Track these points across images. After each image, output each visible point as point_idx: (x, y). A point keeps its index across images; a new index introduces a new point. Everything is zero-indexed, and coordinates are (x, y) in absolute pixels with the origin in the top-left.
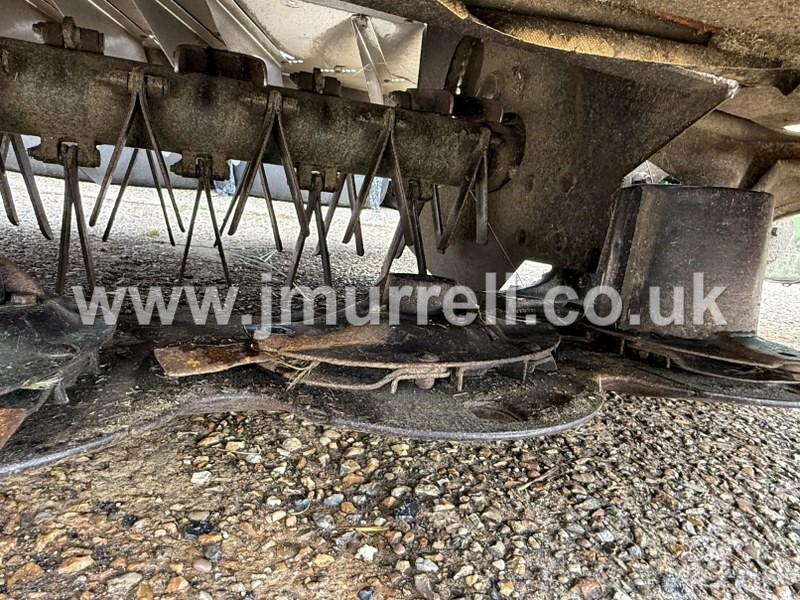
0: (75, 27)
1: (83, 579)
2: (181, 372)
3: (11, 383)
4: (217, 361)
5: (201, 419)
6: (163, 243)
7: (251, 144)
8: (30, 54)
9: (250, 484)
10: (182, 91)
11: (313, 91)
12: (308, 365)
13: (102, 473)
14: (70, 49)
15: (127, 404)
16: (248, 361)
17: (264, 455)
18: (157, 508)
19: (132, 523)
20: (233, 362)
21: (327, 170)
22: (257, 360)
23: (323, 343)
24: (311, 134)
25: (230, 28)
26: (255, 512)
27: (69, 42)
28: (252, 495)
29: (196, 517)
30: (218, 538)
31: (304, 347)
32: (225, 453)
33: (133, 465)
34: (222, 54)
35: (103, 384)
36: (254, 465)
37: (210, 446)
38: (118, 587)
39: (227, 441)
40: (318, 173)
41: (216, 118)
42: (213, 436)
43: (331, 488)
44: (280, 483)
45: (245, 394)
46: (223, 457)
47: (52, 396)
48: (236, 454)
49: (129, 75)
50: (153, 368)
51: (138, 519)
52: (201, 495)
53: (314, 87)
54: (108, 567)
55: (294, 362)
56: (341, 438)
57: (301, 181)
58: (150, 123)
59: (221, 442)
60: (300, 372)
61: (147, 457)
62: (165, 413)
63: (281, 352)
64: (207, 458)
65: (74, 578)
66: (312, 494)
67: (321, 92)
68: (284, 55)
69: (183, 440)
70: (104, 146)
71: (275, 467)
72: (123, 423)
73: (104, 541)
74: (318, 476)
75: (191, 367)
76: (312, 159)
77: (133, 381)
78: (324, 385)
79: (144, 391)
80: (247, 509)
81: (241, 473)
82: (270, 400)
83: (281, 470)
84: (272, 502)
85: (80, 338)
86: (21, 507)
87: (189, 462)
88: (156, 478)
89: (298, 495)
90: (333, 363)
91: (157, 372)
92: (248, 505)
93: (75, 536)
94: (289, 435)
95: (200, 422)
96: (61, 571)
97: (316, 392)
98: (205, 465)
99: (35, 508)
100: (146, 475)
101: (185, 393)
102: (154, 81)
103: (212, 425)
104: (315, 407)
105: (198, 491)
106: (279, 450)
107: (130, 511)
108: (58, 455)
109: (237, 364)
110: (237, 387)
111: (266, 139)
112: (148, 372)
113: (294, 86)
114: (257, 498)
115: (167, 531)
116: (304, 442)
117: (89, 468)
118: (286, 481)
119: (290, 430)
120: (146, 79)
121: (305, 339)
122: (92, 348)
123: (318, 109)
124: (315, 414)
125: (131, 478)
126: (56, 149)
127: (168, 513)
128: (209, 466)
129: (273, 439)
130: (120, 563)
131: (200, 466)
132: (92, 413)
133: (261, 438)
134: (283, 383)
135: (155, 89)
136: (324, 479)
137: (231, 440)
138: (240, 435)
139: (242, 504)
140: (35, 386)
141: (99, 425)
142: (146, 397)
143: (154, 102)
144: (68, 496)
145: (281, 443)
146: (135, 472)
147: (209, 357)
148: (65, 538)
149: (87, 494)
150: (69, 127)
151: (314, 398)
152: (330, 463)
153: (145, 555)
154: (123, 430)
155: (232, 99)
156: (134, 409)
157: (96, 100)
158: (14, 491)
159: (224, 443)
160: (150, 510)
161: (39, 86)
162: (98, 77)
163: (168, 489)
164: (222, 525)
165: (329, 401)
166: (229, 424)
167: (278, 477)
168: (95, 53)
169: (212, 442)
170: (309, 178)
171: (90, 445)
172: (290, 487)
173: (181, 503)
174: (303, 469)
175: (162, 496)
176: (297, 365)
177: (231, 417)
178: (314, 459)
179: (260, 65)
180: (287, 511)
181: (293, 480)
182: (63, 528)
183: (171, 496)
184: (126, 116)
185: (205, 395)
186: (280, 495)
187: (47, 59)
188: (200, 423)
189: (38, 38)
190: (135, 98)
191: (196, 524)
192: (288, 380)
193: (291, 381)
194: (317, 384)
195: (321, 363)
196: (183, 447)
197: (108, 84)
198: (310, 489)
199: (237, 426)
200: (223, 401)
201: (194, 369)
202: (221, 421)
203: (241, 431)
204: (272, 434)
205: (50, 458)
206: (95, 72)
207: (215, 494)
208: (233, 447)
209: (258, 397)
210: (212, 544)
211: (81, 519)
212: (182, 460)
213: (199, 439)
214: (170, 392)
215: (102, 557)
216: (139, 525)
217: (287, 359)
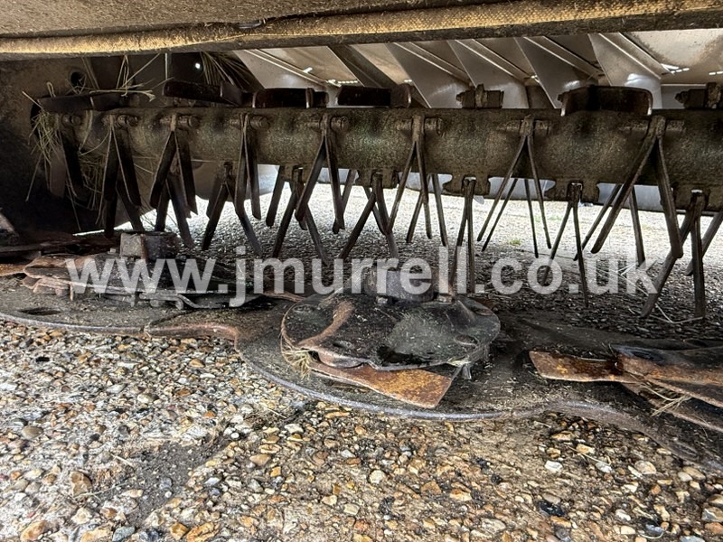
0: (484, 91)
1: (465, 508)
2: (552, 375)
3: (442, 358)
4: (582, 372)
5: (555, 415)
6: (523, 251)
7: (624, 169)
8: (453, 118)
9: (598, 489)
10: (563, 129)
11: (706, 108)
12: (676, 397)
13: (477, 435)
14: (479, 109)
15: (510, 391)
16: (612, 378)
17: (613, 467)
18: (517, 478)
19: (498, 483)
20: (597, 377)
21: (712, 189)
22: (622, 380)
23: (698, 379)
24: (696, 152)
25: (610, 54)
26: (603, 516)
27: (479, 104)
28: (601, 501)
29: (550, 499)
30: (567, 524)
31: (674, 378)
32: (576, 453)
33: (499, 437)
34: (605, 90)
35: (490, 370)
36: (604, 473)
37: (562, 442)
38: (489, 526)
39: (578, 443)
40: (701, 191)
41: (592, 147)
42: (566, 434)
43: (690, 528)
44: (630, 500)
45: (607, 408)
46: (574, 456)
47: (461, 372)
48: (586, 457)
49: (521, 123)
50: (526, 366)
51: (503, 481)
52: (554, 481)
53: (705, 103)
54: (482, 508)
55: (661, 390)
56: (706, 480)
57: (678, 201)
58: (534, 158)
59: (571, 441)
60: (668, 402)
61: (510, 434)
62: (538, 406)
63: (649, 378)
64: (559, 452)
65: (460, 505)
66: (666, 525)
67: (714, 107)
68: (666, 67)
69: (539, 429)
70: (494, 178)
71: (625, 483)
72: (508, 405)
73: (479, 487)
74: (674, 510)
75: (559, 373)
76: (695, 179)
77: (510, 373)
78: (695, 421)
79: (521, 384)
80: (596, 511)
81: (591, 476)
82: (633, 421)
83: (633, 488)
84: (621, 514)
85: (478, 333)
86: (428, 441)
87: (543, 450)
88: (516, 453)
89: (650, 519)
90: (710, 402)
91: (528, 369)
92: (597, 507)
93: (460, 475)
94: (642, 457)
95: (554, 417)
96: (452, 496)
97: (686, 427)
98: (557, 457)
99: (436, 444)
100: (509, 449)
101: (553, 394)
102: (541, 124)
103: (564, 424)
104: (684, 441)
105: (551, 477)
106: (630, 468)
107: (497, 473)
108: (467, 416)
109: (601, 379)
110: (599, 399)
111: (643, 163)
112: (523, 369)
113: (681, 106)
114: (606, 505)
115: (525, 500)
116: (659, 469)
117: (468, 428)
118: (637, 501)
119: (644, 452)
120: (534, 124)
121: (676, 370)
122: (486, 341)
123: (708, 127)
124: (684, 448)
125: (497, 446)
126: (460, 184)
127: (525, 485)
128: (561, 459)
129: (624, 455)
130: (489, 508)
131: (553, 456)
132: (486, 391)
133: (611, 450)
134: (649, 408)
135: (541, 130)
136: (682, 516)
137: (582, 443)
138: (590, 441)
139: (590, 504)
140: (454, 364)
141: (491, 402)
142: (523, 389)
143: (539, 141)
144: (456, 443)
145: (634, 462)
146: (500, 443)
147: (575, 367)
148: (453, 474)
149: (467, 447)
150: (471, 167)
151: (683, 431)
152: (690, 502)
153: (507, 511)
154: (508, 410)
155: (610, 129)
156: (515, 396)
157: (494, 144)
158: (424, 428)
159: (575, 444)
160: (512, 477)
161: (457, 140)
162: (498, 128)
163: (526, 466)
164: (572, 515)
165: (701, 440)
166: (580, 427)
167: (628, 494)
168: (496, 108)
169: (564, 439)
170: (689, 198)
171: (487, 415)
172: (641, 509)
173: (538, 482)
174: (656, 496)
175: (521, 470)
176: (664, 394)
177: (582, 422)
178: (671, 491)
179: (645, 96)
180: (636, 530)
181: (644, 503)
182: (452, 466)
183: (528, 473)
184: (514, 155)
185: (570, 399)
186: (629, 511)
187: (464, 119)
188: (554, 419)
189: (459, 104)
190: (524, 140)
191: (550, 504)
192: (653, 406)
193: (657, 409)
194: (687, 418)
195: (693, 399)
196: (538, 435)
197: (505, 132)
198: (664, 519)
199: (588, 431)
200: (585, 408)
201: (562, 375)
202: (573, 422)
203: (592, 437)
204: (623, 450)
205: (462, 416)
206: (496, 124)
207: (566, 485)
208: (585, 450)
209: (619, 414)
210: (562, 527)
211: (463, 464)
212: (538, 446)
213: (553, 432)
214: (541, 389)
215: (478, 499)
216: (504, 486)
217: (654, 386)
